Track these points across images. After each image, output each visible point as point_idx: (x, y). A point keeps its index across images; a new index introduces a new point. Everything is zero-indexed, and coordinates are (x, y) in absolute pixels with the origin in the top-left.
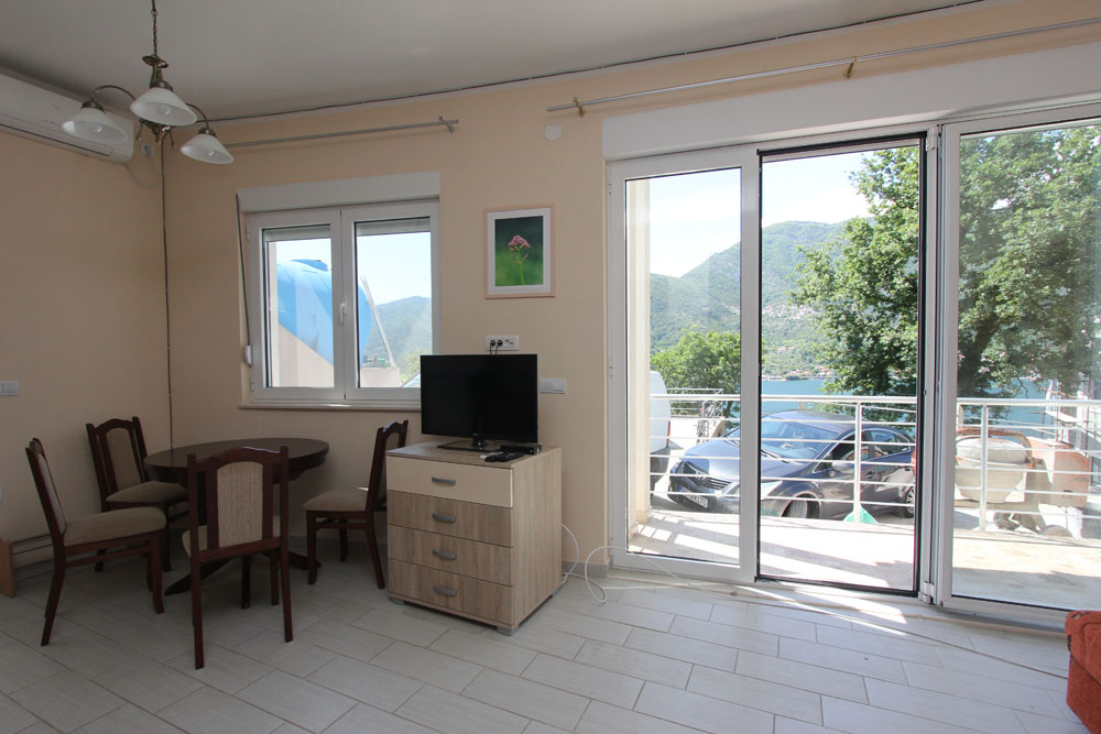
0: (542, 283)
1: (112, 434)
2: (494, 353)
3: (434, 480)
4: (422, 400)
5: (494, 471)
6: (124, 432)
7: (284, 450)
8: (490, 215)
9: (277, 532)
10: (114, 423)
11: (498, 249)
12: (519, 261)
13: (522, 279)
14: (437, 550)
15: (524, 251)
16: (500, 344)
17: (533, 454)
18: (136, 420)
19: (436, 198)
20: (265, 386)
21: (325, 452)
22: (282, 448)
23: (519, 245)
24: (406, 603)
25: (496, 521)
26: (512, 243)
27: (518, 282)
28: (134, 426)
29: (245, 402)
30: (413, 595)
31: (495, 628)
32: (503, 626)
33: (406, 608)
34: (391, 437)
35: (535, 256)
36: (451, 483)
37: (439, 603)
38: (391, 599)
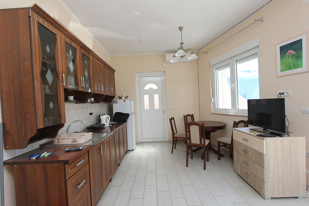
0: (302, 67)
1: (188, 117)
2: (279, 98)
3: (243, 139)
4: (248, 113)
5: (258, 139)
6: (190, 117)
7: (203, 124)
8: (277, 46)
9: (203, 143)
10: (189, 115)
11: (281, 57)
12: (291, 60)
13: (292, 67)
14: (244, 161)
15: (293, 56)
16: (283, 94)
17: (282, 137)
18: (193, 114)
19: (258, 46)
20: (217, 108)
21: (225, 126)
22: (203, 123)
23: (291, 53)
24: (238, 175)
25: (260, 157)
26: (287, 54)
27: (290, 69)
28: (192, 116)
29: (212, 112)
30: (239, 172)
31: (260, 194)
32: (263, 195)
33: (237, 176)
34: (240, 124)
35: (299, 57)
36: (247, 141)
37: (245, 178)
38: (235, 172)
